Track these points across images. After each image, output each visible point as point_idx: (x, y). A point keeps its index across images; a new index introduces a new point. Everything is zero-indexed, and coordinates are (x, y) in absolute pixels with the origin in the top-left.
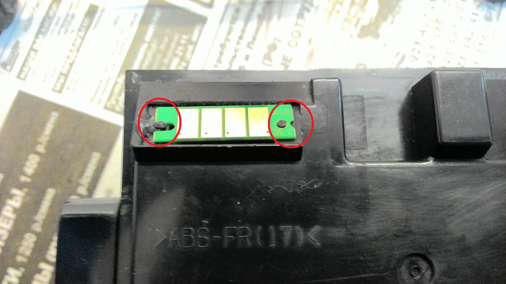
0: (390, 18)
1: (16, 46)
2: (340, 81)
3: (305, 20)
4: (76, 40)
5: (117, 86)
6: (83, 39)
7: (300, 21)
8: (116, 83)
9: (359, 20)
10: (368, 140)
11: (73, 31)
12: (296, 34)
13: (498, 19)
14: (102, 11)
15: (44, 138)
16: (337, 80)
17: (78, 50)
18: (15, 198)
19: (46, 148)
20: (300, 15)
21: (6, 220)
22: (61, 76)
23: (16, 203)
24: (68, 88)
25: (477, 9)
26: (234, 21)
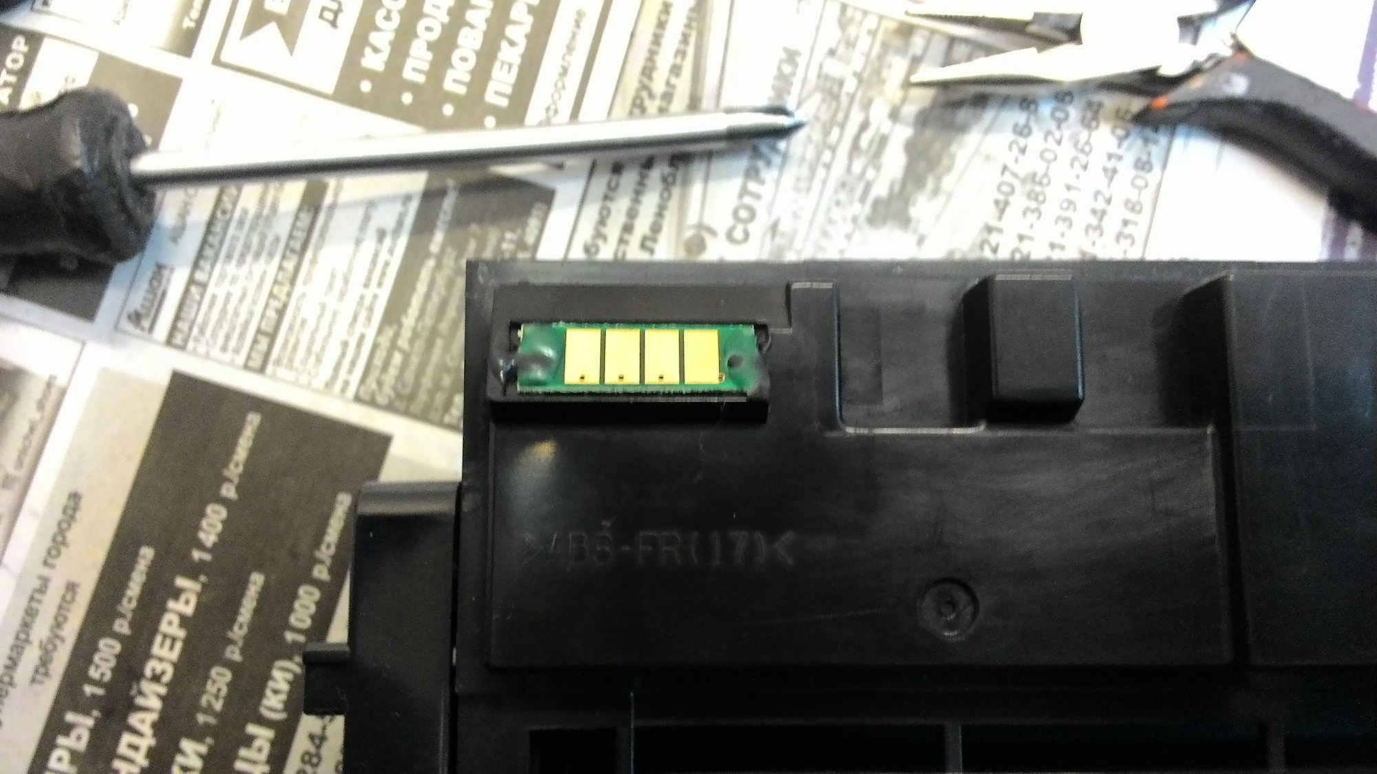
0: (930, 181)
3: (763, 183)
4: (284, 257)
6: (301, 255)
7: (752, 186)
8: (375, 346)
9: (869, 185)
11: (277, 239)
12: (743, 214)
13: (1164, 167)
15: (234, 470)
17: (293, 282)
18: (183, 598)
19: (239, 489)
20: (752, 171)
21: (169, 643)
22: (260, 337)
23: (185, 605)
24: (278, 362)
25: (1119, 146)
26: (610, 194)
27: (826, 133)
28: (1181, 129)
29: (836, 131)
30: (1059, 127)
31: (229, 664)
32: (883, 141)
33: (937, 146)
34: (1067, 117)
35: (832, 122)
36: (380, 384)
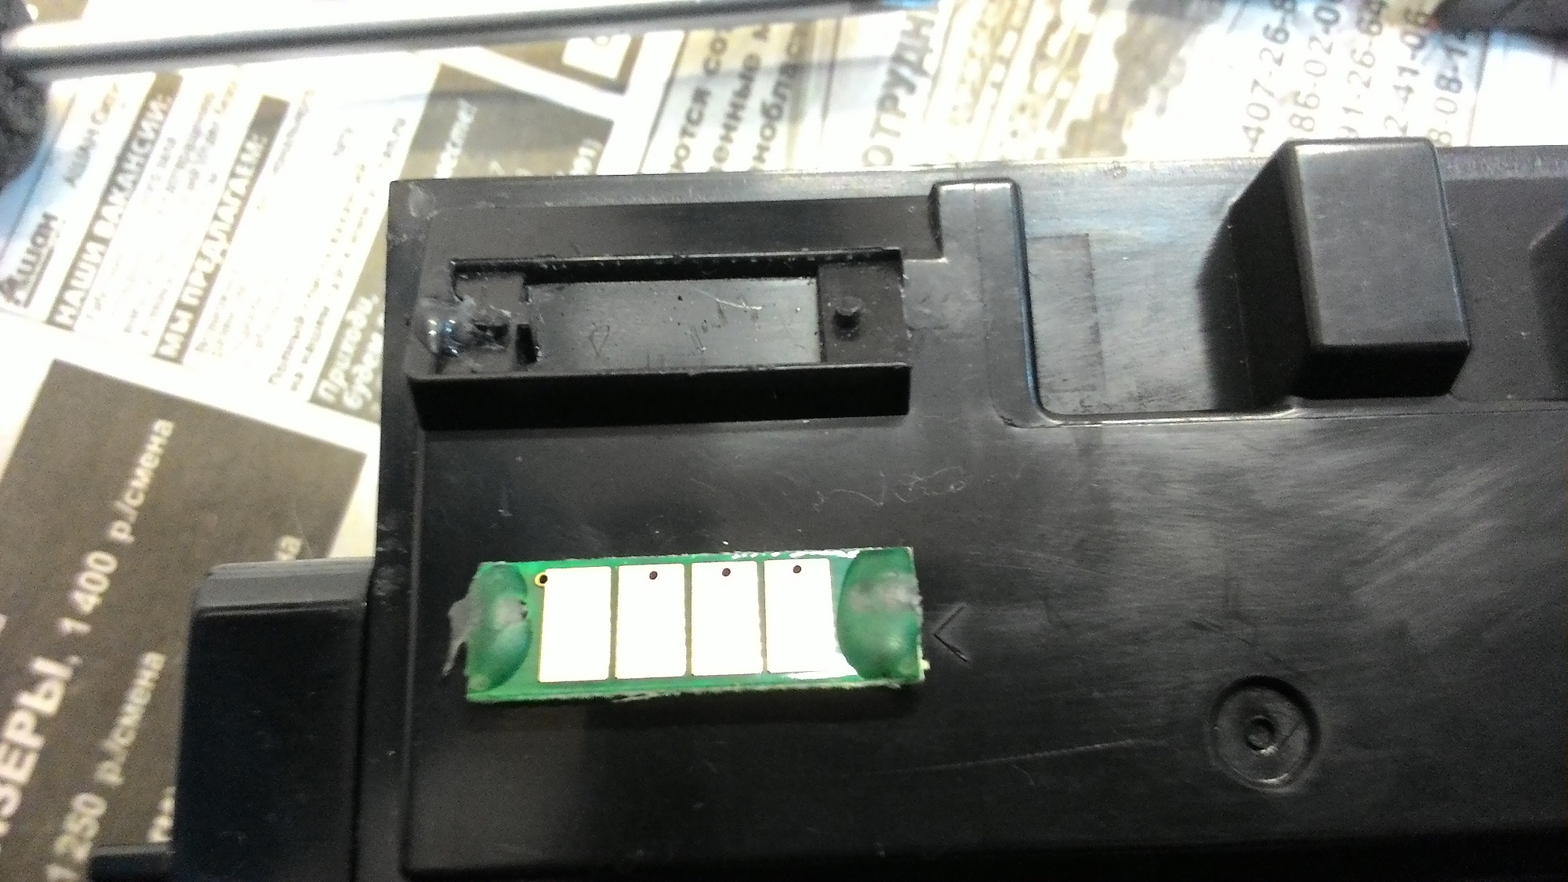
0: (1153, 95)
1: (44, 229)
2: (1016, 189)
3: (903, 115)
4: (221, 203)
5: (349, 333)
6: (245, 199)
7: (888, 120)
8: (345, 325)
9: (1061, 105)
10: (1107, 363)
11: (214, 179)
12: (879, 157)
13: (1478, 84)
14: (300, 116)
15: (130, 502)
16: (1008, 186)
17: (230, 236)
18: (45, 687)
19: (135, 528)
20: (887, 102)
21: (15, 756)
22: (180, 314)
23: (44, 701)
24: (201, 348)
25: (1413, 57)
26: (692, 129)
27: (996, 40)
28: (1497, 37)
29: (1011, 37)
30: (1327, 31)
31: (102, 790)
32: (1082, 42)
33: (1161, 48)
34: (1336, 20)
35: (1006, 26)
36: (350, 378)
